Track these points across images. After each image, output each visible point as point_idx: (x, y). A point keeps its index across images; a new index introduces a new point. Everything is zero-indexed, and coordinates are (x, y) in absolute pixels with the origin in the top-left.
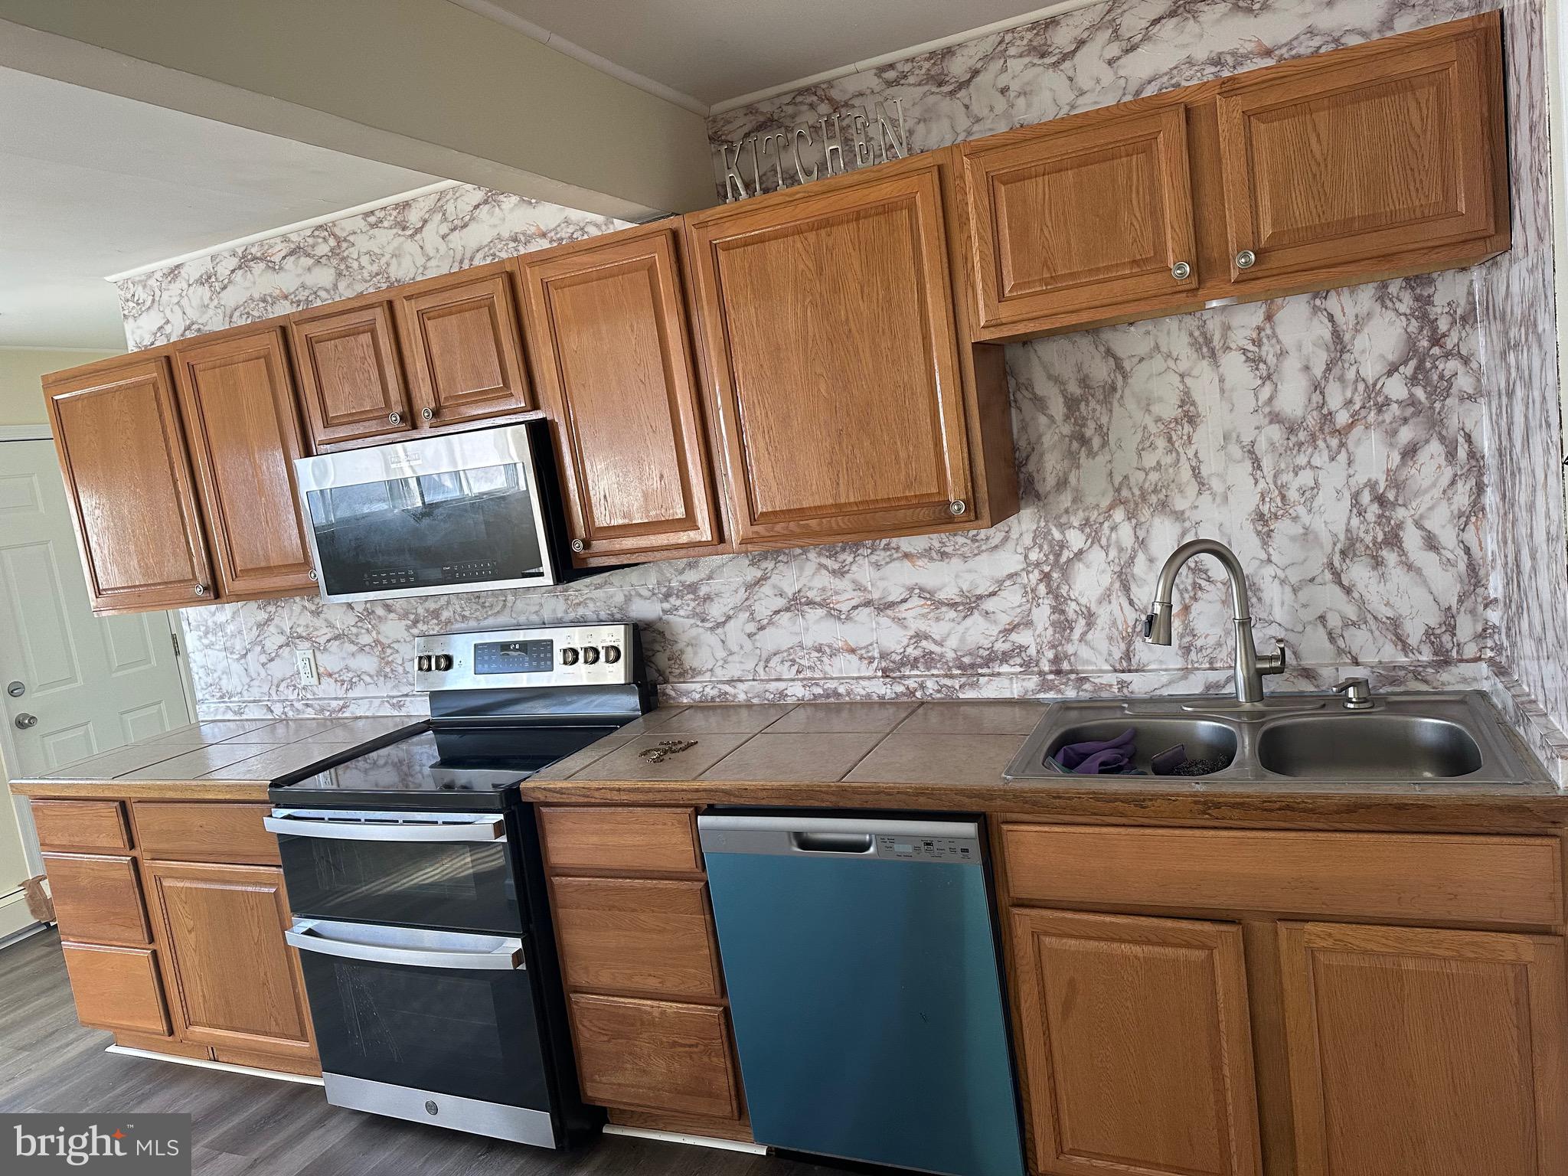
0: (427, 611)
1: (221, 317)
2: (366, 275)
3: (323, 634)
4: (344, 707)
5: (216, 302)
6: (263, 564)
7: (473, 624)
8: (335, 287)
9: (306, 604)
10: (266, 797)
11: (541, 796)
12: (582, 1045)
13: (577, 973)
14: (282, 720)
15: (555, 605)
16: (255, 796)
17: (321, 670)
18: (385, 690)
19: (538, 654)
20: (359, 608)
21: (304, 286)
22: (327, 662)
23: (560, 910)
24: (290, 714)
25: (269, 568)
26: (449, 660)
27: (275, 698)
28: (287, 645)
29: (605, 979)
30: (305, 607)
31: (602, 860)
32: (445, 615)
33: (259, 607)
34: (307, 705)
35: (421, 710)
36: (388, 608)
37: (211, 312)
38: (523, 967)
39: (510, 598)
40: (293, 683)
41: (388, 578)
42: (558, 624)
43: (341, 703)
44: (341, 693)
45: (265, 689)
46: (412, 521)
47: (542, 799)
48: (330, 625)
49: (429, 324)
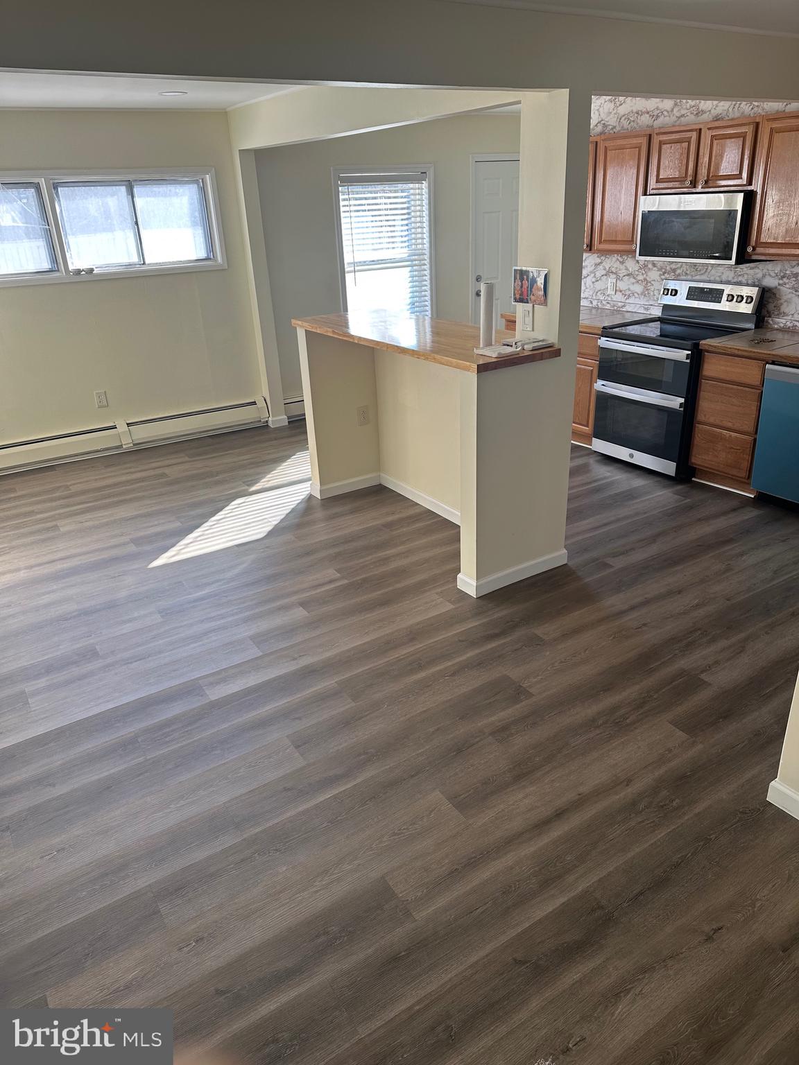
0: (671, 269)
1: (616, 119)
2: (688, 106)
3: (623, 272)
4: (624, 306)
5: (615, 111)
6: (614, 239)
7: (689, 277)
8: (672, 110)
9: (619, 258)
10: (600, 332)
11: (707, 348)
12: (695, 442)
13: (701, 416)
14: (595, 308)
15: (729, 275)
16: (595, 331)
17: (617, 288)
18: (643, 301)
19: (716, 295)
20: (641, 263)
21: (657, 108)
22: (621, 285)
23: (702, 393)
24: (600, 306)
25: (616, 241)
26: (676, 291)
27: (594, 298)
28: (606, 275)
29: (712, 420)
30: (618, 259)
31: (723, 376)
32: (678, 271)
33: (598, 257)
34: (608, 303)
35: (657, 312)
36: (654, 265)
37: (612, 116)
38: (682, 409)
39: (710, 268)
40: (603, 292)
41: (666, 252)
42: (728, 283)
43: (623, 304)
44: (623, 300)
45: (591, 293)
46: (683, 229)
47: (707, 349)
48: (627, 269)
49: (715, 142)
